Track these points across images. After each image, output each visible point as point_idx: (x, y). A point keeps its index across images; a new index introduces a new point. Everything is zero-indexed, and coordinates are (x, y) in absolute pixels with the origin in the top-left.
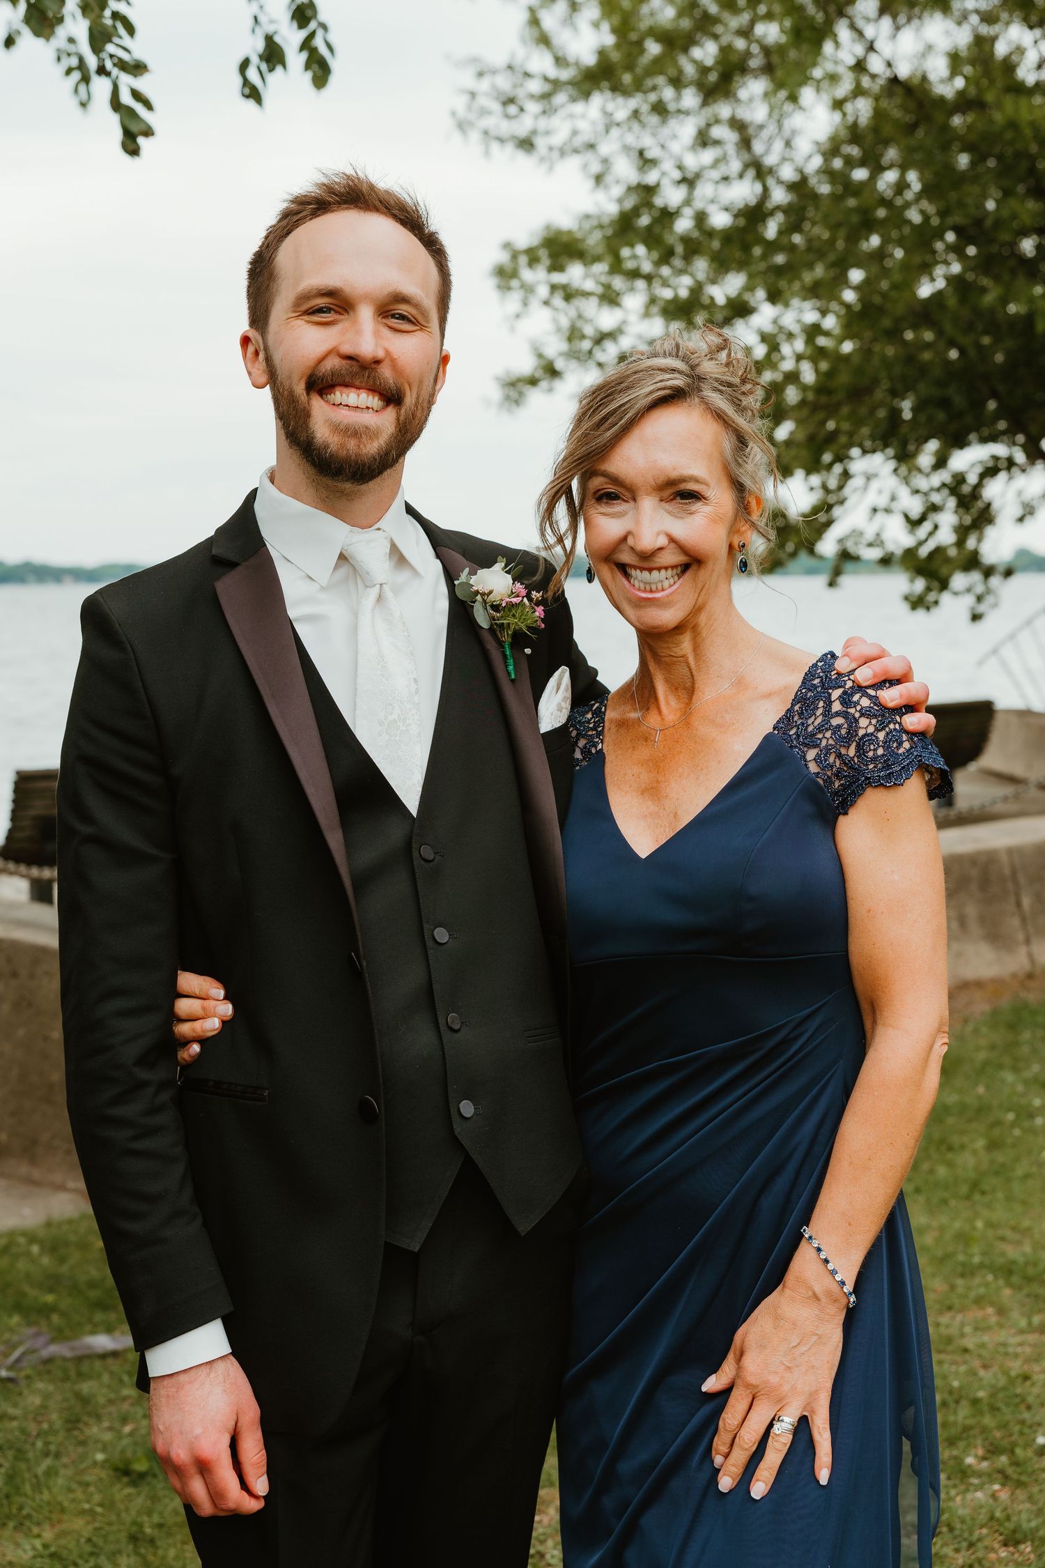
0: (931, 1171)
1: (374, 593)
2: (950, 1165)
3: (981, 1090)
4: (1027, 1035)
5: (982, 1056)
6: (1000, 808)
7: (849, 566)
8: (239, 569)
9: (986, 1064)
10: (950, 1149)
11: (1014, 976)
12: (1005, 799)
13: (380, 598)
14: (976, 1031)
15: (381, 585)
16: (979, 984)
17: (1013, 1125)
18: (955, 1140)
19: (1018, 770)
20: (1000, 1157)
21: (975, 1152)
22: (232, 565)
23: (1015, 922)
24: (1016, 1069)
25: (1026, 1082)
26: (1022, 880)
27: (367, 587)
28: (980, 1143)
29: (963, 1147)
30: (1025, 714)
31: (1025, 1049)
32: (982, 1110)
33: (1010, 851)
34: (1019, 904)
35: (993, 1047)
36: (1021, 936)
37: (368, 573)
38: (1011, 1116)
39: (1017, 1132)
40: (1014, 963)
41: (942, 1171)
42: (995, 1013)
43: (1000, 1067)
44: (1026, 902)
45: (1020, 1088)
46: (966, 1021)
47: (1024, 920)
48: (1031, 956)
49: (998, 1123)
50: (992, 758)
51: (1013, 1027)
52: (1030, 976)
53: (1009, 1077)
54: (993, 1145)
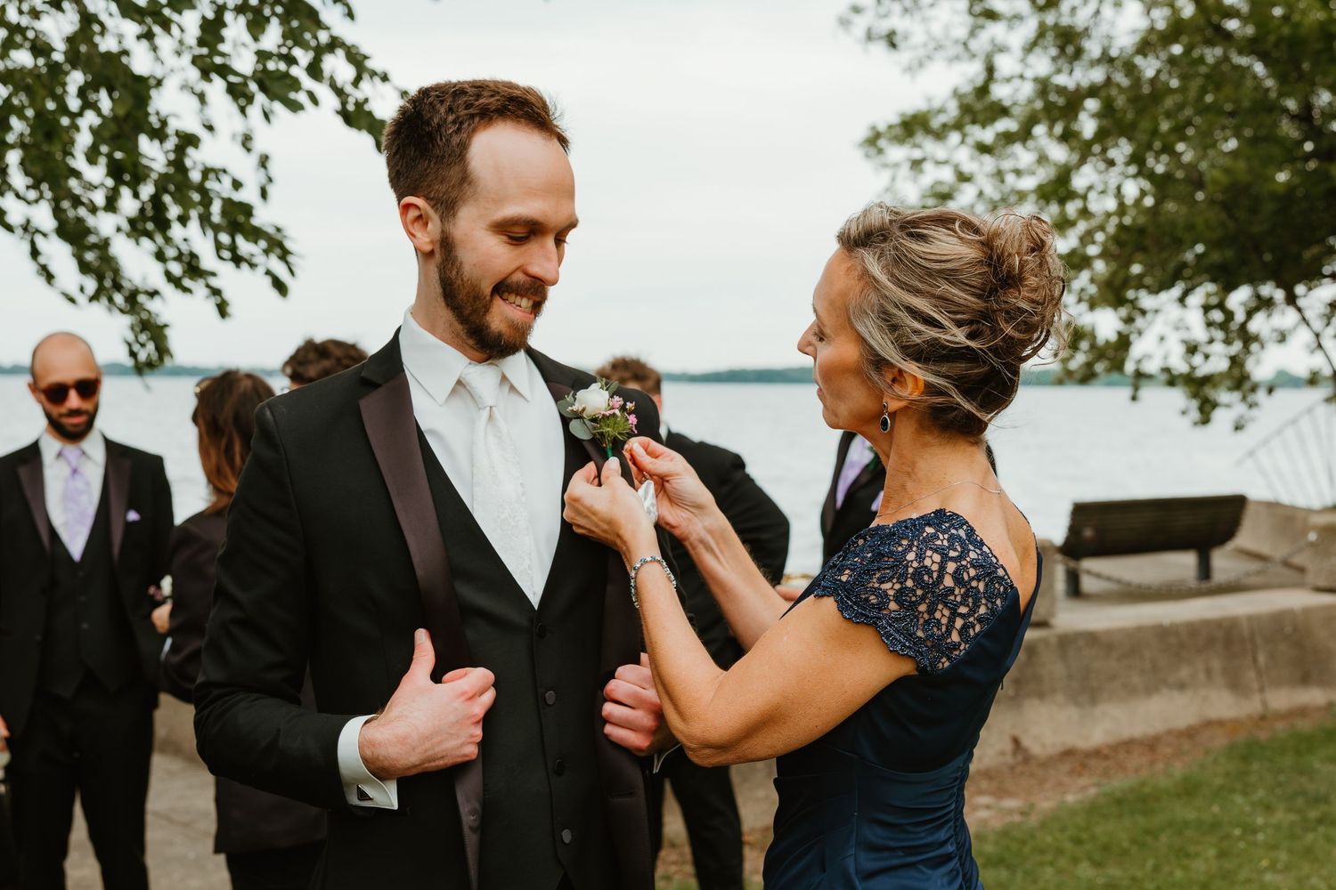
0: (1171, 873)
1: (486, 413)
2: (1186, 869)
3: (1216, 809)
4: (1256, 766)
5: (1218, 781)
6: (1253, 580)
7: (1143, 382)
8: (380, 390)
9: (1221, 788)
10: (1188, 856)
11: (1250, 717)
12: (1258, 573)
13: (491, 417)
14: (1215, 761)
15: (491, 407)
16: (1220, 723)
17: (1240, 838)
18: (1192, 849)
19: (1265, 549)
20: (1228, 865)
21: (1207, 860)
22: (375, 386)
23: (1252, 674)
24: (1245, 793)
25: (1253, 804)
26: (1259, 641)
27: (480, 409)
28: (1212, 852)
29: (1197, 855)
30: (1273, 506)
31: (1253, 779)
32: (1215, 825)
33: (1250, 618)
34: (1255, 660)
35: (1227, 774)
36: (1255, 686)
37: (480, 397)
38: (1237, 832)
39: (1242, 845)
40: (1250, 707)
41: (1179, 874)
42: (1232, 747)
43: (1232, 791)
44: (1262, 659)
45: (1248, 809)
46: (1207, 753)
47: (1259, 673)
48: (1264, 704)
49: (1228, 836)
50: (1244, 539)
51: (1245, 759)
52: (1263, 718)
53: (1239, 799)
54: (1222, 855)
